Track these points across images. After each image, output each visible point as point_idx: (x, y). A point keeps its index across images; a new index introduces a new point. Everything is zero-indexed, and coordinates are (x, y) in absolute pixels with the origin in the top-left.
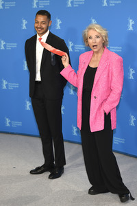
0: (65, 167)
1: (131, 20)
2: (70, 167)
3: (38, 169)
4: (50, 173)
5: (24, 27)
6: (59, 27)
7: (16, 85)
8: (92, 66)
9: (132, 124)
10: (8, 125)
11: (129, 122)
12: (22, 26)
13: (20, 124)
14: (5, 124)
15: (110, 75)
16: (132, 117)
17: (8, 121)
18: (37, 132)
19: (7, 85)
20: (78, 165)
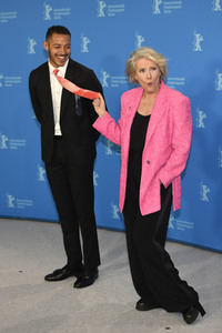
0: (99, 268)
1: (198, 36)
2: (108, 268)
3: (57, 272)
4: (75, 279)
5: (32, 51)
6: (85, 49)
7: (22, 143)
8: (143, 113)
9: (205, 198)
10: (11, 205)
11: (200, 196)
12: (28, 50)
13: (29, 203)
14: (7, 204)
15: (171, 126)
16: (204, 187)
17: (11, 199)
18: (54, 214)
19: (7, 143)
20: (120, 266)
